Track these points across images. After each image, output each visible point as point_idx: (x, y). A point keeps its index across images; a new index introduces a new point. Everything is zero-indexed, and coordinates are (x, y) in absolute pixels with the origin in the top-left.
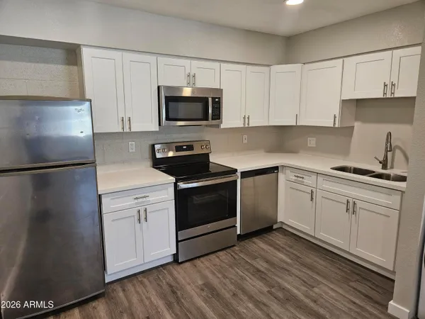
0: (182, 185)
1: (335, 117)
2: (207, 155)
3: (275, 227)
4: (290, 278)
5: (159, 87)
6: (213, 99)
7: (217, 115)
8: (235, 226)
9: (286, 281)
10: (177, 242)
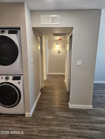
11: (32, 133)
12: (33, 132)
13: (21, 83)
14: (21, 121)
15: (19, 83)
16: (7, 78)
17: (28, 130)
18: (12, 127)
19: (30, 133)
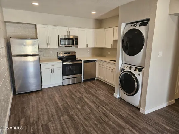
0: (64, 63)
1: (112, 45)
2: (75, 56)
3: (96, 79)
4: (92, 89)
5: (59, 35)
6: (75, 39)
7: (77, 44)
8: (81, 77)
9: (91, 90)
10: (63, 79)
11: (137, 125)
12: (139, 125)
13: (141, 75)
14: (134, 111)
15: (139, 74)
16: (130, 68)
17: (135, 121)
18: (124, 111)
19: (135, 123)
